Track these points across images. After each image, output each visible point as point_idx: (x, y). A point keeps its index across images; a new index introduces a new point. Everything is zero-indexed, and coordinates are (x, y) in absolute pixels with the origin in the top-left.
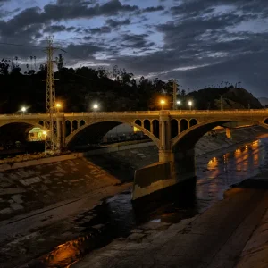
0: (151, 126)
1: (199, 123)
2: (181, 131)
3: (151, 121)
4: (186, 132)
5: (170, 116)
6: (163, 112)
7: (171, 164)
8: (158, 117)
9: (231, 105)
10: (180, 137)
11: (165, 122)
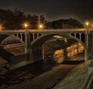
0: (21, 37)
1: (42, 35)
2: (35, 39)
3: (21, 34)
4: (37, 39)
5: (29, 32)
6: (27, 30)
7: (30, 54)
8: (24, 32)
9: (70, 27)
10: (34, 42)
11: (28, 35)
